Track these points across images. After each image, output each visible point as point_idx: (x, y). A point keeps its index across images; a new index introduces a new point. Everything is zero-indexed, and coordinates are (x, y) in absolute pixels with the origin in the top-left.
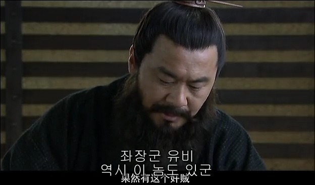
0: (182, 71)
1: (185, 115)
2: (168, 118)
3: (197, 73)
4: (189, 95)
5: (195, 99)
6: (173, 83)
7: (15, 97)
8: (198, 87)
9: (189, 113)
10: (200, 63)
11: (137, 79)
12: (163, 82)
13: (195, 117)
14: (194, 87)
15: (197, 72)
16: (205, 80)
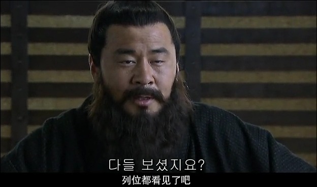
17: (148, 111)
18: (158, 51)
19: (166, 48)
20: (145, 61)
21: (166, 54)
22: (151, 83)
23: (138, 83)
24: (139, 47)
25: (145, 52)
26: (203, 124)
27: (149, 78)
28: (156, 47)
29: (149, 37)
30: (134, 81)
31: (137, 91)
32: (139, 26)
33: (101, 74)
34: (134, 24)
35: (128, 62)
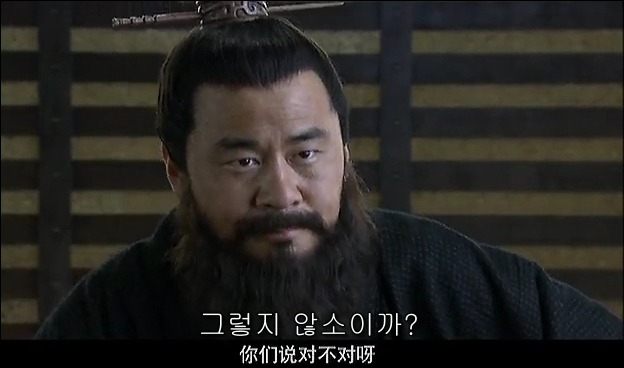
2: (280, 237)
17: (294, 249)
18: (305, 137)
19: (321, 127)
20: (280, 159)
21: (321, 140)
22: (296, 203)
23: (269, 206)
24: (264, 134)
25: (278, 143)
26: (404, 269)
27: (291, 195)
28: (300, 128)
29: (283, 109)
30: (259, 201)
31: (269, 221)
33: (190, 186)
35: (244, 162)
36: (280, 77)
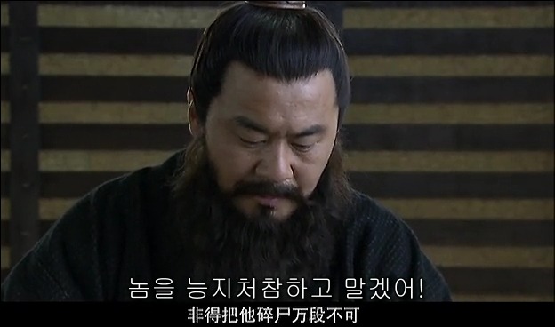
0: (276, 120)
1: (292, 195)
2: (264, 201)
3: (303, 120)
4: (294, 159)
5: (306, 165)
6: (264, 142)
7: (26, 185)
8: (308, 143)
9: (299, 190)
10: (305, 103)
11: (204, 143)
12: (246, 143)
13: (312, 197)
14: (302, 146)
15: (302, 118)
16: (318, 130)
17: (274, 214)
31: (263, 187)
32: (284, 79)
34: (275, 75)
36: (301, 75)
